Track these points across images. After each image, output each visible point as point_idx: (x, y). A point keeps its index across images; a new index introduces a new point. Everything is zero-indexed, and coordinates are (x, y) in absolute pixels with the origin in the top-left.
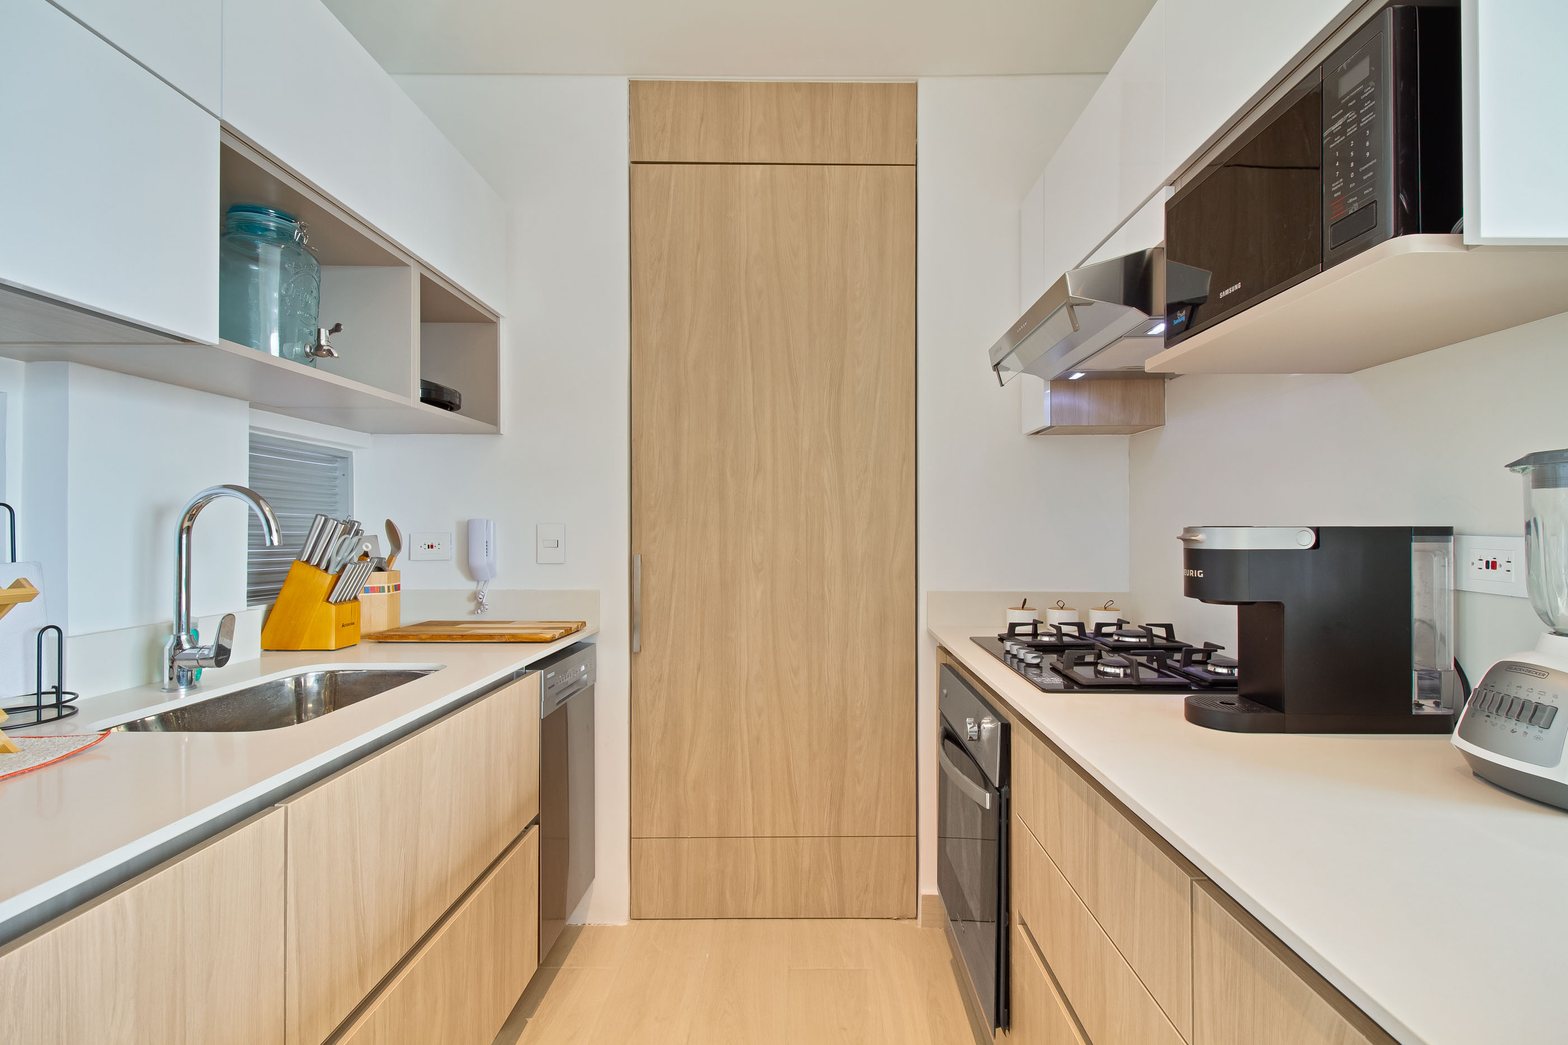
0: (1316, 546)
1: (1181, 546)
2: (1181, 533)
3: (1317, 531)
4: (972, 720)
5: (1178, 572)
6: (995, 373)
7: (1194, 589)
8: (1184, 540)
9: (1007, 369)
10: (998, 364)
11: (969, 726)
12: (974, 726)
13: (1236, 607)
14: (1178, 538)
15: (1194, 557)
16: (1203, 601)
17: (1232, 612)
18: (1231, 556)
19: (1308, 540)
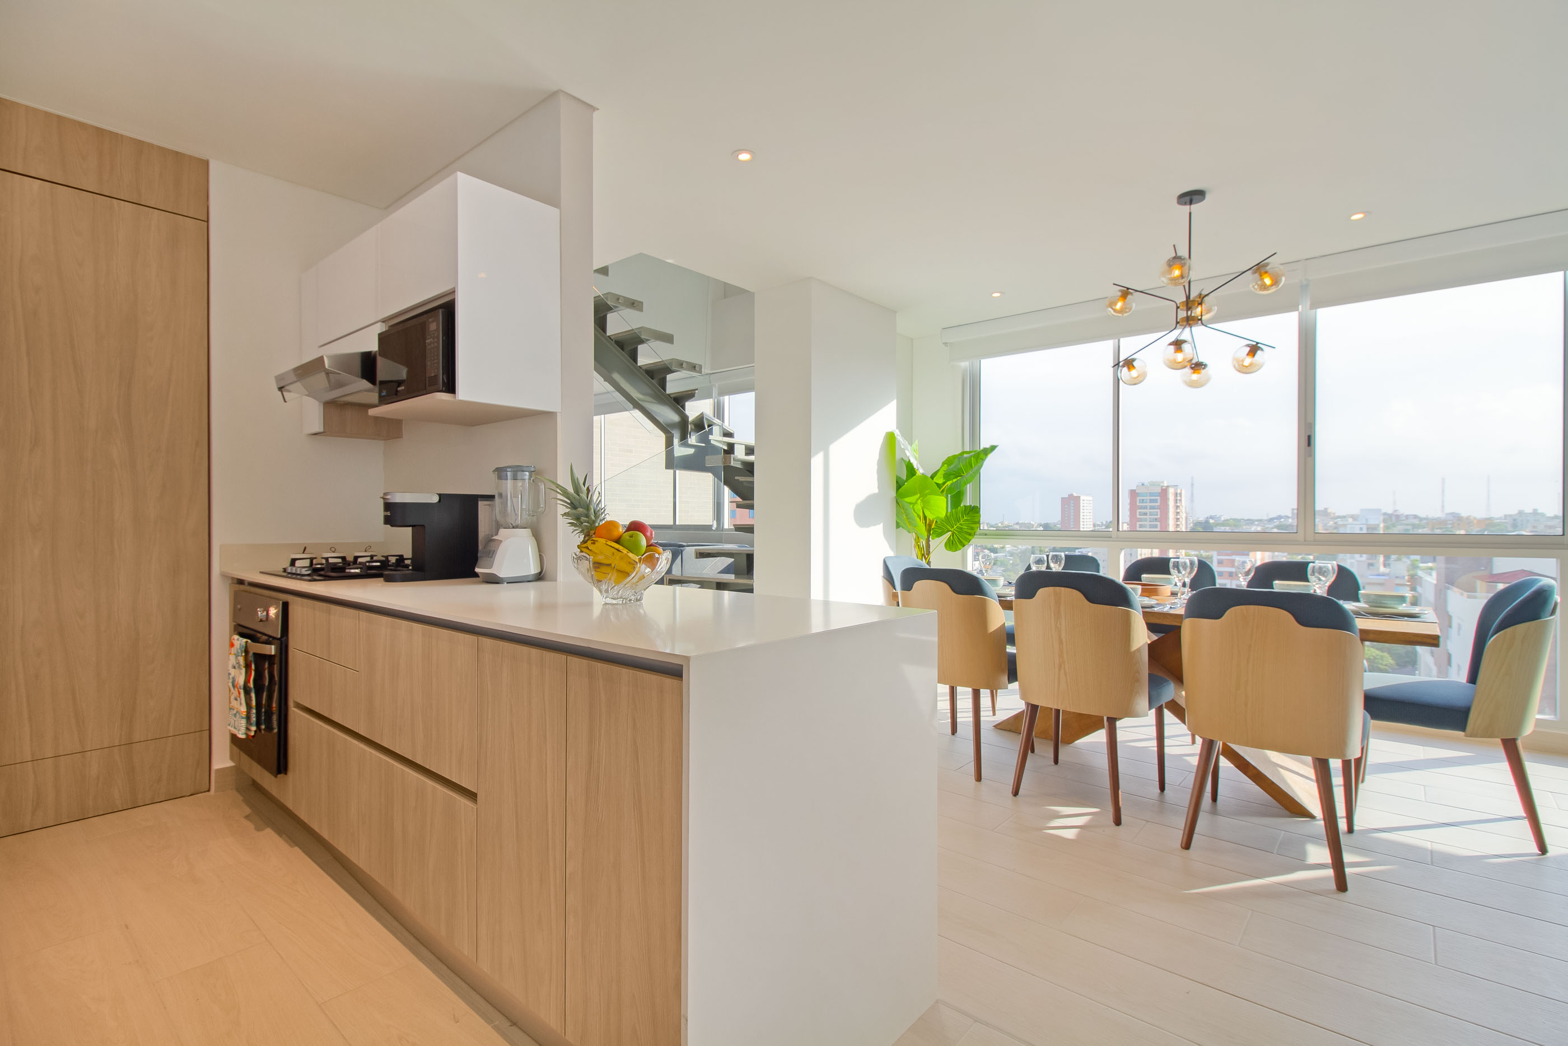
0: (440, 501)
1: (382, 501)
2: (382, 495)
3: (440, 495)
4: (262, 609)
5: (380, 513)
6: (280, 393)
7: (388, 521)
8: (384, 498)
9: (289, 391)
10: (283, 387)
11: (259, 613)
12: (263, 612)
13: (411, 528)
14: (381, 498)
15: (388, 506)
16: (392, 526)
17: (409, 530)
18: (404, 506)
19: (435, 499)
